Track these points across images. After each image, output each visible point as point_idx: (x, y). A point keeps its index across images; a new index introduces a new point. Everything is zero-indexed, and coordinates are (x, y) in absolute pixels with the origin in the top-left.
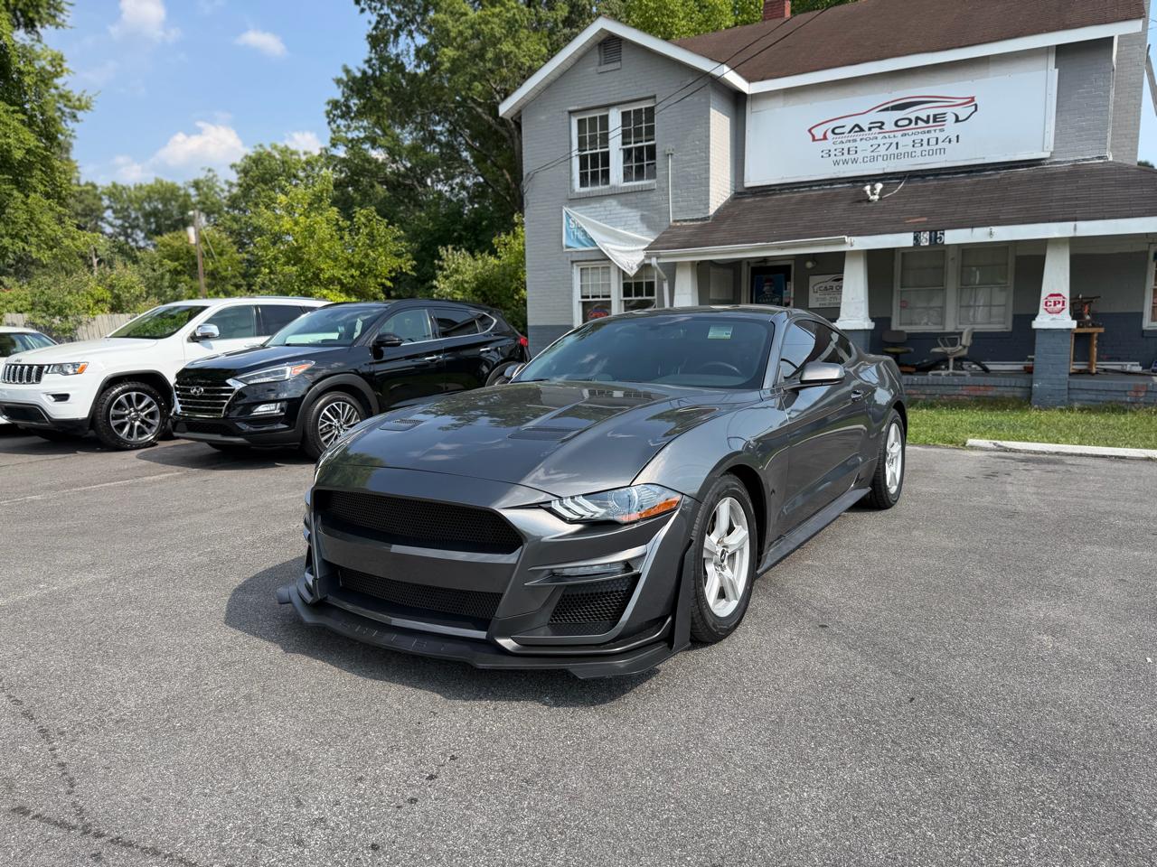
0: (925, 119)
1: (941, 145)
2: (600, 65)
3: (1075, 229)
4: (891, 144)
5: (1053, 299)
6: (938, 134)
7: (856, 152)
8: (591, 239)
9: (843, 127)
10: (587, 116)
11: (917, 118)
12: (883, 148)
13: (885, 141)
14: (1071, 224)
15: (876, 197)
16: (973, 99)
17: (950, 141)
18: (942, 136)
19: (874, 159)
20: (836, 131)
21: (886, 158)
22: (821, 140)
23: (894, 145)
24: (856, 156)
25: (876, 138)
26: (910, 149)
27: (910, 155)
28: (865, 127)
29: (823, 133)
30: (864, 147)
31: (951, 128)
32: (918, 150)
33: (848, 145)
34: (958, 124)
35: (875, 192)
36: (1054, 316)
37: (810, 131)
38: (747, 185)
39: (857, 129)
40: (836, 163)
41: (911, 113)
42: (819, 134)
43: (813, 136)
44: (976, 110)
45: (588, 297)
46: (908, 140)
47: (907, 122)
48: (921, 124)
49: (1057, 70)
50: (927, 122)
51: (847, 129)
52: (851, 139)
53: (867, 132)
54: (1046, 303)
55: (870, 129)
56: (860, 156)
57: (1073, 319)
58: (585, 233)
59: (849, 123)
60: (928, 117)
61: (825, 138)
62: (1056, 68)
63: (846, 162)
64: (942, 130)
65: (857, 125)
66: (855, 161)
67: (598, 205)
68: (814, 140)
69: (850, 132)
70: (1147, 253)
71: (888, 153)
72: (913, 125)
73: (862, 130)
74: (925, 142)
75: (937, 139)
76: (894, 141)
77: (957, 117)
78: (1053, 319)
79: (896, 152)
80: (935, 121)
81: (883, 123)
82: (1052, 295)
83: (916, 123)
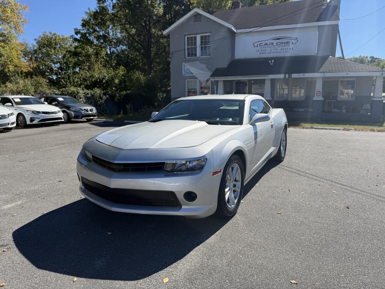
0: (284, 43)
1: (288, 50)
2: (194, 22)
3: (324, 75)
4: (275, 49)
5: (318, 92)
6: (287, 47)
7: (266, 51)
8: (192, 72)
9: (262, 44)
10: (190, 36)
11: (282, 42)
12: (273, 50)
13: (273, 48)
14: (323, 73)
15: (272, 64)
16: (297, 38)
17: (291, 49)
18: (289, 48)
19: (270, 53)
20: (261, 45)
21: (274, 53)
22: (256, 47)
23: (276, 50)
24: (266, 52)
25: (271, 47)
26: (280, 51)
27: (280, 52)
28: (268, 44)
29: (257, 45)
30: (268, 49)
31: (291, 46)
32: (282, 51)
33: (264, 49)
34: (293, 45)
35: (272, 62)
36: (318, 97)
37: (253, 44)
38: (235, 58)
39: (266, 44)
40: (260, 53)
41: (281, 41)
42: (256, 46)
43: (254, 46)
44: (298, 41)
45: (190, 89)
46: (280, 48)
47: (279, 43)
48: (283, 44)
49: (318, 32)
50: (285, 43)
51: (263, 44)
52: (265, 47)
53: (269, 45)
54: (316, 93)
55: (270, 45)
56: (267, 52)
57: (323, 98)
58: (189, 70)
59: (264, 43)
60: (285, 42)
61: (257, 46)
62: (318, 31)
63: (263, 53)
64: (289, 46)
65: (266, 43)
66: (265, 53)
67: (193, 63)
68: (254, 47)
69: (264, 45)
70: (339, 81)
71: (274, 51)
72: (281, 44)
73: (267, 45)
74: (284, 49)
75: (287, 48)
76: (276, 48)
77: (293, 43)
78: (318, 98)
79: (277, 51)
80: (287, 43)
81: (273, 43)
82: (318, 91)
83: (282, 44)
